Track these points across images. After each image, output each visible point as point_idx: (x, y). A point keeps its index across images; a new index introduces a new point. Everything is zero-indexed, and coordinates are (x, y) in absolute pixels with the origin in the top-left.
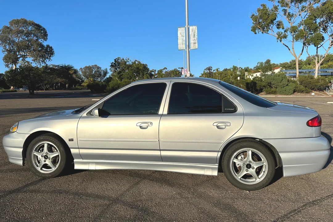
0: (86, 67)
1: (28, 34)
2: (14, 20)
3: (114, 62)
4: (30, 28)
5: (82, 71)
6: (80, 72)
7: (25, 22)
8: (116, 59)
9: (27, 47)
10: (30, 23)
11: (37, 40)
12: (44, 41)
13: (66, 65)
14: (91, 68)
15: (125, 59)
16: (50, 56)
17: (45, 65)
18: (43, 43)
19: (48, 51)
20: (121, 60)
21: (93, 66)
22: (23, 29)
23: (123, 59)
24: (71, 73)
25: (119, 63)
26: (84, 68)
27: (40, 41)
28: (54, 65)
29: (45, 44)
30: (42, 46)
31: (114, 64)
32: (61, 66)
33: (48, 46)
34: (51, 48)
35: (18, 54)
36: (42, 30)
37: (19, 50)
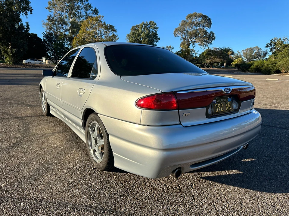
0: (248, 49)
1: (197, 24)
2: (189, 15)
3: (270, 43)
4: (200, 19)
5: (243, 52)
6: (241, 53)
7: (196, 15)
8: (273, 39)
9: (196, 35)
10: (199, 15)
11: (203, 28)
12: (208, 29)
13: (226, 48)
14: (252, 49)
15: (282, 39)
16: (212, 41)
17: (208, 48)
18: (207, 31)
19: (211, 37)
20: (278, 41)
21: (254, 47)
22: (195, 21)
23: (280, 39)
24: (230, 54)
25: (275, 43)
26: (245, 50)
27: (205, 29)
28: (215, 48)
29: (209, 31)
30: (206, 33)
31: (270, 44)
32: (220, 49)
33: (211, 33)
34: (214, 34)
35: (190, 41)
36: (208, 20)
37: (191, 37)
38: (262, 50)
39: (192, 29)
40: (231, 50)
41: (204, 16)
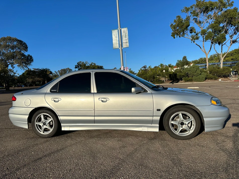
0: (62, 70)
1: (13, 48)
2: (2, 38)
3: (77, 65)
4: (15, 43)
6: (58, 73)
7: (10, 39)
8: (79, 62)
9: (13, 57)
10: (13, 39)
11: (20, 51)
12: (25, 52)
13: (45, 69)
14: (65, 70)
15: (84, 62)
16: (30, 63)
17: (27, 69)
18: (25, 54)
19: (29, 59)
20: (82, 63)
21: (67, 69)
22: (10, 44)
23: (83, 62)
24: (48, 74)
25: (80, 65)
26: (60, 70)
27: (22, 52)
28: (35, 69)
29: (26, 54)
30: (23, 55)
31: (77, 66)
32: (40, 69)
33: (29, 55)
34: (31, 57)
35: (7, 62)
36: (23, 44)
37: (8, 59)
38: (72, 70)
39: (8, 51)
40: (50, 70)
41: (19, 40)
